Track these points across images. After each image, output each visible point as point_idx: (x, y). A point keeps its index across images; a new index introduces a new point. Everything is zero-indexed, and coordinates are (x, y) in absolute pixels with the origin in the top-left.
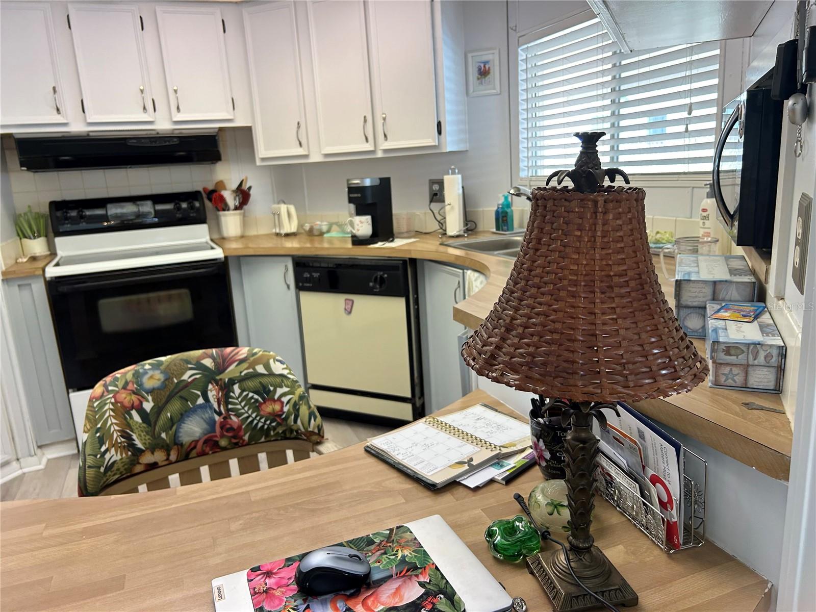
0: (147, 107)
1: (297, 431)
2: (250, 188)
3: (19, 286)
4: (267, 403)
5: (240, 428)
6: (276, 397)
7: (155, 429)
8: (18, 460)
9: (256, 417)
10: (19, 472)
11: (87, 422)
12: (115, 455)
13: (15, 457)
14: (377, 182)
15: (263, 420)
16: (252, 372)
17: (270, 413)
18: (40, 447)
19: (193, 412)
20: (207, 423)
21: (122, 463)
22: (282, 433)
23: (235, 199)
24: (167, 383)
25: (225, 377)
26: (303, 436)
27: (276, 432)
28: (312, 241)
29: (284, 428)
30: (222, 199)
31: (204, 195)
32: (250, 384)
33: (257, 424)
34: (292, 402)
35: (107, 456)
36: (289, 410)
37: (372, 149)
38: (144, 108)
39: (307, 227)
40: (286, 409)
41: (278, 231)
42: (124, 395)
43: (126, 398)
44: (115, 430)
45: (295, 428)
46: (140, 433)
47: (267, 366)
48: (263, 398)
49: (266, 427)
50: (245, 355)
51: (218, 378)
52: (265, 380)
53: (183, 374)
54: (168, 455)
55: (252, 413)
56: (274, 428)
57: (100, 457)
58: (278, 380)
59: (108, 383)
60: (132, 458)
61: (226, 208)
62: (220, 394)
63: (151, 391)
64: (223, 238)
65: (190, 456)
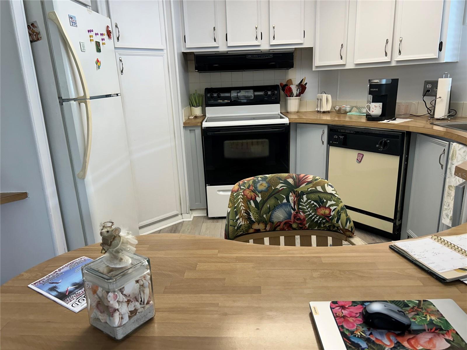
0: (258, 37)
1: (337, 228)
2: (306, 83)
3: (190, 130)
4: (321, 208)
5: (304, 219)
6: (327, 206)
7: (261, 212)
8: (182, 214)
9: (314, 215)
10: (182, 220)
11: (230, 203)
12: (242, 222)
13: (180, 213)
14: (390, 82)
15: (318, 218)
16: (314, 189)
17: (322, 214)
18: (191, 210)
19: (280, 206)
20: (287, 214)
21: (244, 226)
22: (328, 227)
23: (297, 91)
24: (269, 188)
25: (299, 190)
26: (341, 230)
27: (324, 225)
28: (339, 117)
29: (330, 224)
30: (290, 90)
31: (280, 87)
32: (313, 196)
33: (314, 219)
34: (337, 210)
35: (239, 222)
36: (334, 214)
37: (389, 60)
38: (257, 38)
39: (337, 108)
40: (332, 214)
41: (319, 110)
42: (248, 192)
43: (248, 193)
44: (243, 209)
45: (336, 225)
46: (254, 212)
47: (323, 188)
48: (319, 205)
49: (319, 221)
50: (311, 179)
51: (295, 190)
52: (321, 195)
53: (277, 185)
54: (266, 227)
55: (312, 213)
56: (324, 223)
57: (235, 221)
58: (329, 196)
59: (241, 184)
60: (249, 225)
61: (291, 94)
62: (296, 199)
63: (261, 192)
64: (288, 112)
65: (276, 230)
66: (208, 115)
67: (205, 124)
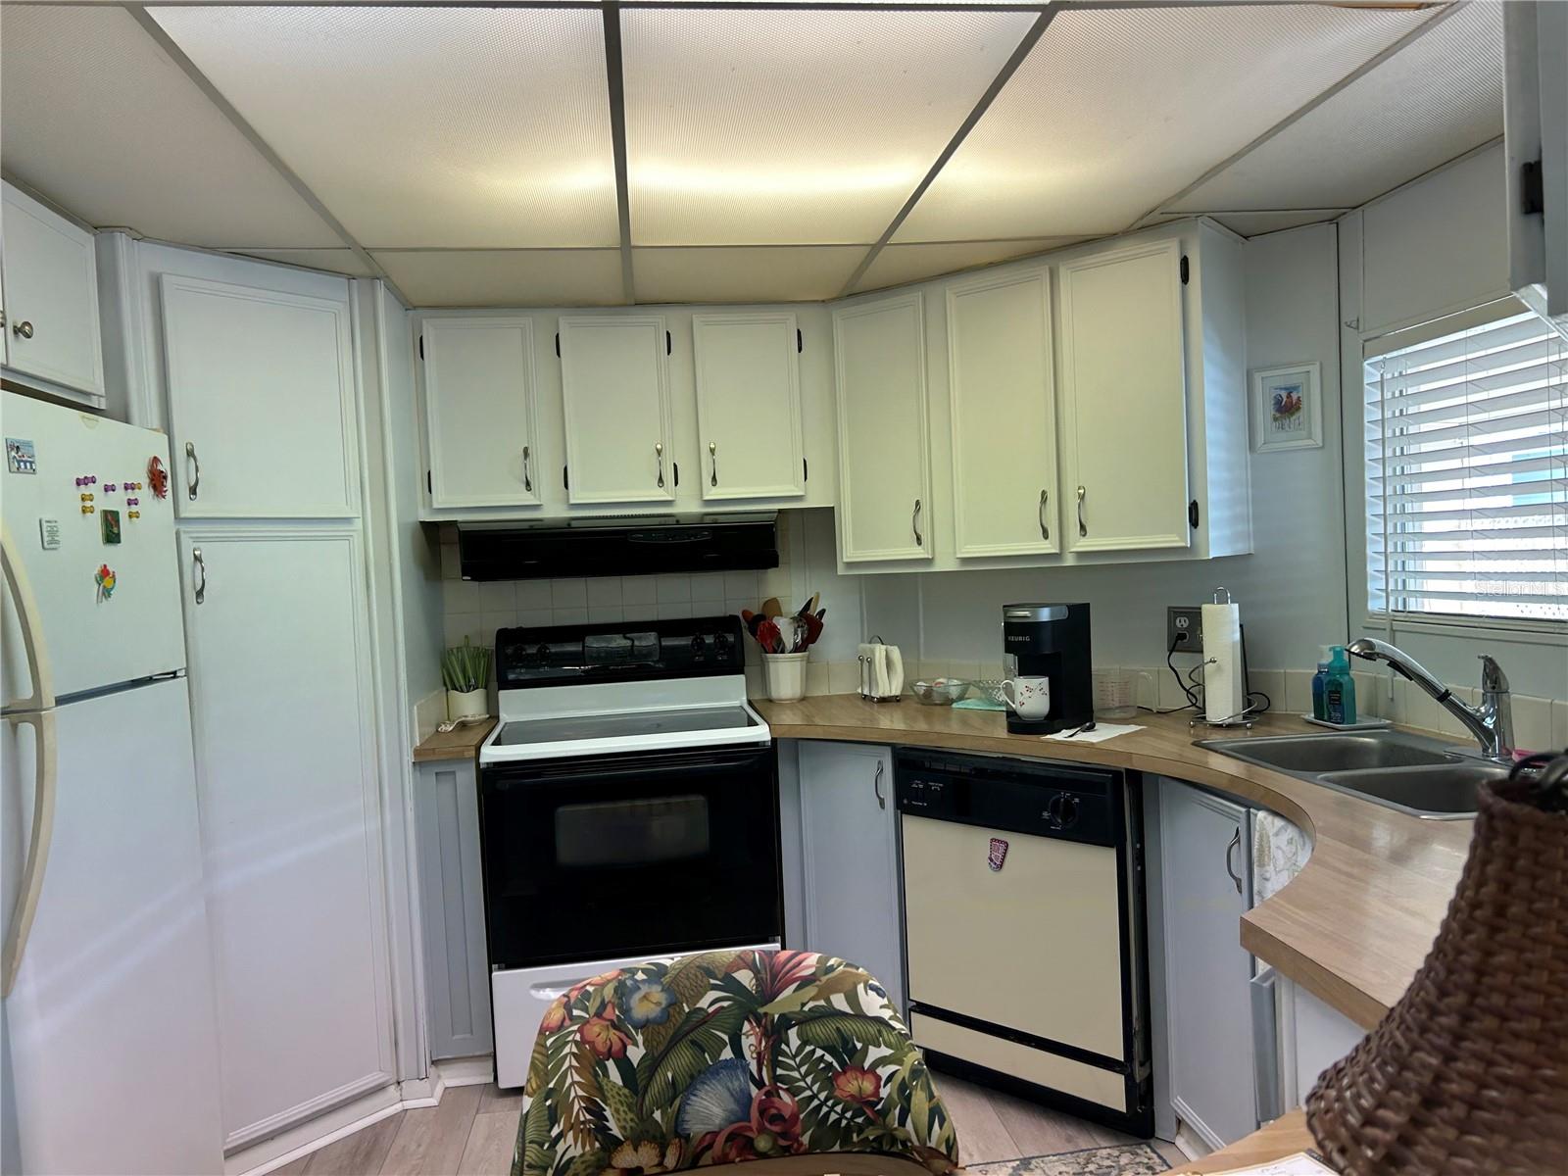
0: (664, 479)
1: (904, 1143)
2: (822, 612)
3: (437, 774)
4: (848, 1074)
5: (795, 1116)
6: (866, 1065)
7: (643, 1099)
8: (399, 1083)
9: (827, 1099)
10: (398, 1107)
11: (532, 1075)
12: (573, 1147)
13: (394, 1080)
14: (1063, 614)
15: (838, 1109)
16: (822, 1006)
17: (852, 1096)
19: (712, 1074)
20: (737, 1101)
21: (583, 1163)
22: (874, 1140)
23: (796, 633)
24: (671, 1011)
25: (775, 1010)
26: (915, 1154)
27: (862, 1137)
28: (928, 717)
29: (879, 1132)
30: (774, 632)
31: (744, 623)
32: (818, 1030)
33: (828, 1114)
34: (898, 1079)
35: (560, 1147)
36: (889, 1095)
37: (1055, 550)
38: (661, 480)
39: (921, 686)
40: (884, 1092)
41: (866, 692)
42: (597, 1029)
43: (601, 1035)
44: (577, 1096)
45: (900, 1134)
46: (619, 1106)
47: (852, 999)
48: (842, 1063)
49: (844, 1122)
50: (813, 970)
51: (761, 1010)
52: (848, 1026)
53: (701, 996)
54: (663, 1156)
55: (819, 1091)
56: (860, 1129)
57: (547, 1149)
58: (872, 1029)
59: (572, 1001)
60: (602, 1154)
61: (778, 647)
62: (763, 1044)
63: (643, 1026)
64: (770, 701)
65: (701, 1163)
66: (506, 717)
67: (491, 754)
